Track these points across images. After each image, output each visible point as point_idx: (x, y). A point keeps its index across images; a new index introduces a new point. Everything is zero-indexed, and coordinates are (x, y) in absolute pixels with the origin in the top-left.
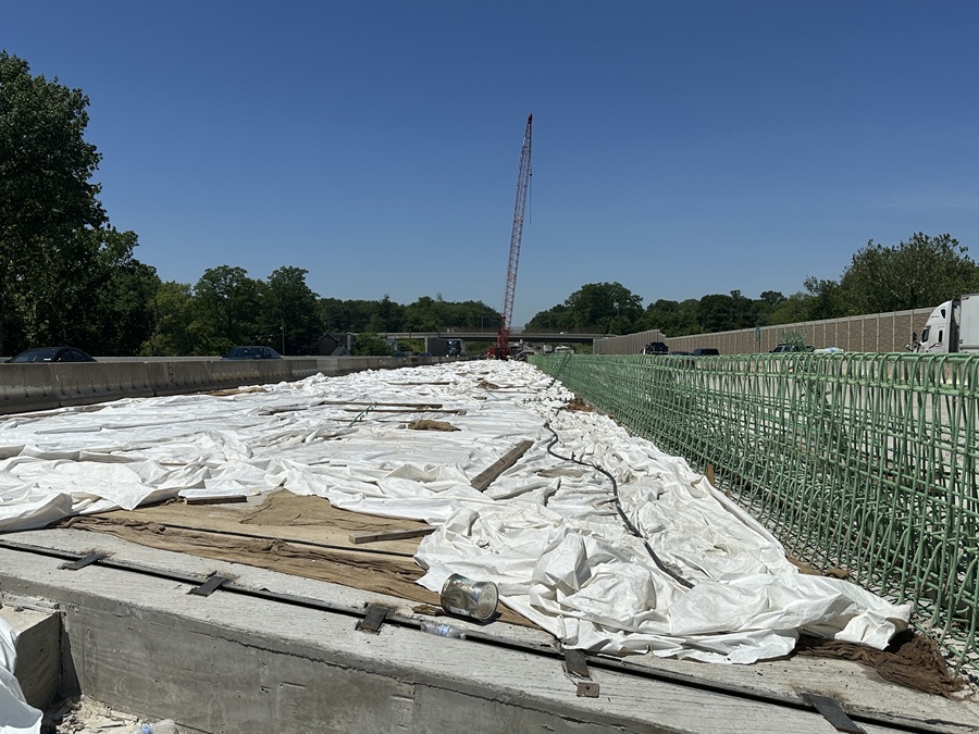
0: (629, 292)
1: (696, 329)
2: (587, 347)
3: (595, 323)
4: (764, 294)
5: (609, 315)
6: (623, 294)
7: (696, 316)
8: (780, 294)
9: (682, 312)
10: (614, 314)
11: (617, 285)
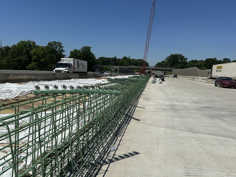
0: (184, 57)
1: (204, 68)
2: (170, 72)
3: (173, 66)
4: (224, 59)
5: (178, 63)
6: (182, 57)
7: (204, 64)
8: (229, 59)
9: (199, 63)
10: (179, 63)
11: (181, 55)
